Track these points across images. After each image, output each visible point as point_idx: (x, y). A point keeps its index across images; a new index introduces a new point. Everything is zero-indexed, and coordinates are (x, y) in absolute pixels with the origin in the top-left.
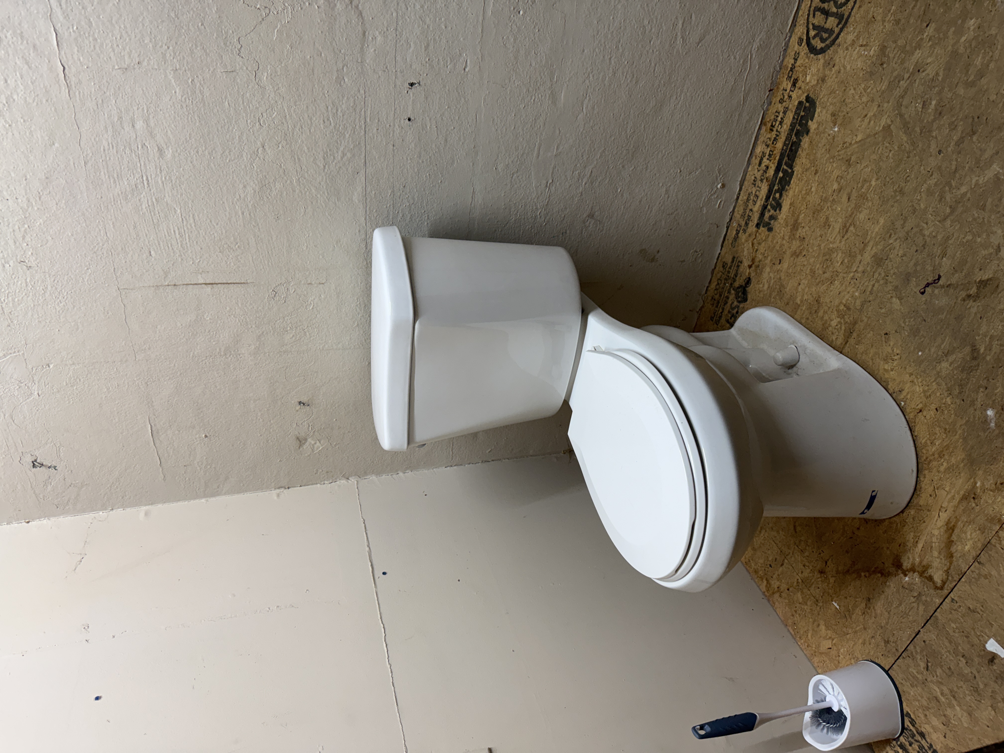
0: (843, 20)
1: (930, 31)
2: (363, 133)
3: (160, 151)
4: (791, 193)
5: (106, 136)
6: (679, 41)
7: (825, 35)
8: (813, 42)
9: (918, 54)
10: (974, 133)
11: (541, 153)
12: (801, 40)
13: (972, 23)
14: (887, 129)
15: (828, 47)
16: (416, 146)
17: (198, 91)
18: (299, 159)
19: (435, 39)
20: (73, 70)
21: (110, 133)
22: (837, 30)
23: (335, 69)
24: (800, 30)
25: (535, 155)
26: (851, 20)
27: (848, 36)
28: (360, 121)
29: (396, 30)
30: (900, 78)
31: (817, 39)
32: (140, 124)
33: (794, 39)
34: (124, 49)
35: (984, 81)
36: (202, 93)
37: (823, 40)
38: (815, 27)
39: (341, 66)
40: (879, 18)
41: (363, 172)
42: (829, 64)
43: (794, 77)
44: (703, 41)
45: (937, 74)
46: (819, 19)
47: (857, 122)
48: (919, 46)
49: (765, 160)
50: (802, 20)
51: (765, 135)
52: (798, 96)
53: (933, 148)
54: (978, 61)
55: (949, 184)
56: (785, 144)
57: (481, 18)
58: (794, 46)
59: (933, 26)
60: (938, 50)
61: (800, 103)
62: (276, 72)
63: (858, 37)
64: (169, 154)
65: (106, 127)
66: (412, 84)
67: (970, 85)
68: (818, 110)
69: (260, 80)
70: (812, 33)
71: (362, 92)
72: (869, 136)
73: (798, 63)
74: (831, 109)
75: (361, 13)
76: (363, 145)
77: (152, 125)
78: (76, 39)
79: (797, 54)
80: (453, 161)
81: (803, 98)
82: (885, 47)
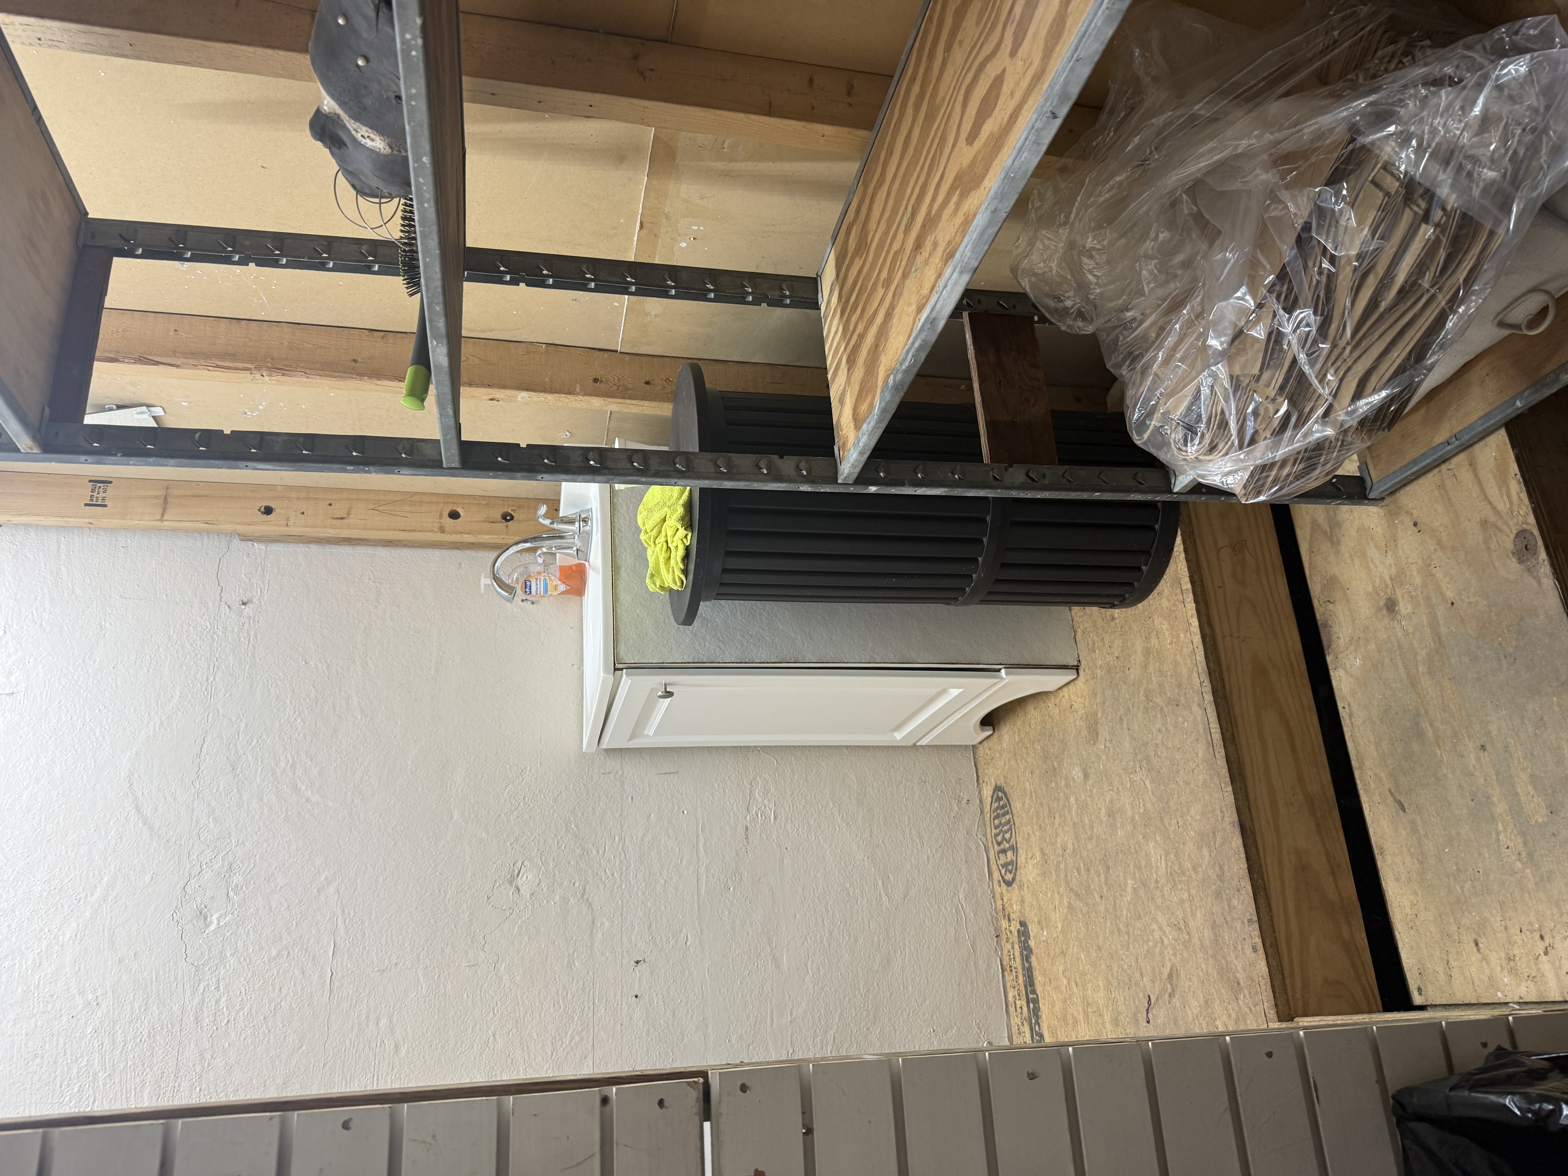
0: (1015, 849)
1: (1057, 820)
2: (591, 1014)
3: (397, 1047)
4: (1044, 1016)
5: (350, 1035)
6: (885, 899)
7: (1010, 867)
8: (1006, 878)
9: (1059, 840)
10: (1108, 868)
11: (775, 1020)
12: (999, 882)
13: (1072, 800)
14: (1070, 906)
15: (1015, 875)
16: (644, 1023)
17: (442, 986)
18: (528, 1047)
19: (656, 920)
20: (340, 975)
21: (355, 1033)
22: (1014, 859)
23: (567, 954)
24: (996, 875)
25: (768, 1023)
26: (1019, 844)
27: (1022, 858)
28: (588, 1003)
29: (622, 915)
30: (1059, 863)
31: (1008, 874)
32: (384, 1022)
33: (996, 884)
34: (386, 953)
35: (1095, 830)
36: (445, 988)
37: (1010, 872)
38: (1003, 866)
39: (572, 951)
40: (1031, 832)
41: (591, 1056)
42: (1021, 887)
43: (1007, 913)
44: (908, 897)
45: (1074, 845)
46: (1003, 859)
47: (1053, 916)
48: (1057, 835)
49: (1018, 1002)
50: (994, 868)
51: (1009, 978)
52: (1015, 927)
53: (1097, 897)
54: (1086, 821)
55: (1116, 916)
56: (1024, 975)
57: (696, 898)
58: (997, 889)
59: (1057, 816)
60: (1067, 829)
61: (1019, 931)
62: (513, 962)
63: (1027, 855)
64: (403, 1051)
65: (353, 1027)
66: (637, 962)
67: (1090, 838)
68: (1030, 928)
69: (498, 970)
70: (1003, 871)
71: (591, 973)
72: (1064, 921)
73: (1005, 900)
74: (1036, 920)
75: (591, 905)
76: (591, 1026)
77: (395, 1021)
78: (349, 948)
79: (1002, 894)
80: (683, 1037)
81: (1018, 926)
82: (1042, 849)
